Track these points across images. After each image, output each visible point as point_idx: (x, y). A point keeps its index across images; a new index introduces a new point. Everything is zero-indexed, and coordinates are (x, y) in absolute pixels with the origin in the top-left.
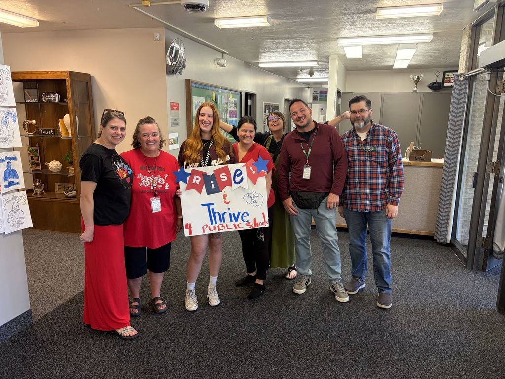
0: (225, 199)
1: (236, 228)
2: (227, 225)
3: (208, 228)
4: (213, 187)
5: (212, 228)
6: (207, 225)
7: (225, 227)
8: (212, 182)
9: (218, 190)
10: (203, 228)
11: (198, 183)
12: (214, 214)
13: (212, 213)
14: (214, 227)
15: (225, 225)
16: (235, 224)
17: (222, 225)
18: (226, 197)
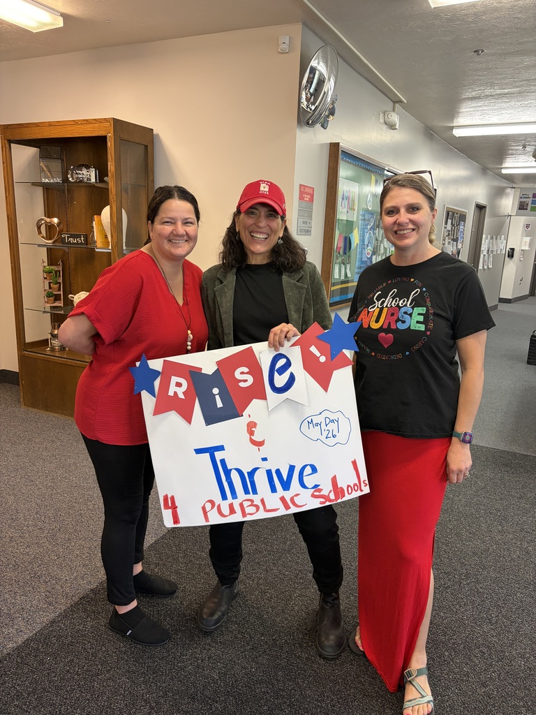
0: (251, 433)
1: (287, 507)
2: (262, 501)
3: (216, 508)
4: (220, 404)
5: (226, 510)
6: (212, 502)
7: (257, 508)
8: (216, 391)
9: (232, 411)
10: (204, 508)
11: (181, 396)
12: (228, 473)
14: (231, 506)
15: (258, 502)
16: (283, 497)
17: (249, 503)
18: (253, 429)
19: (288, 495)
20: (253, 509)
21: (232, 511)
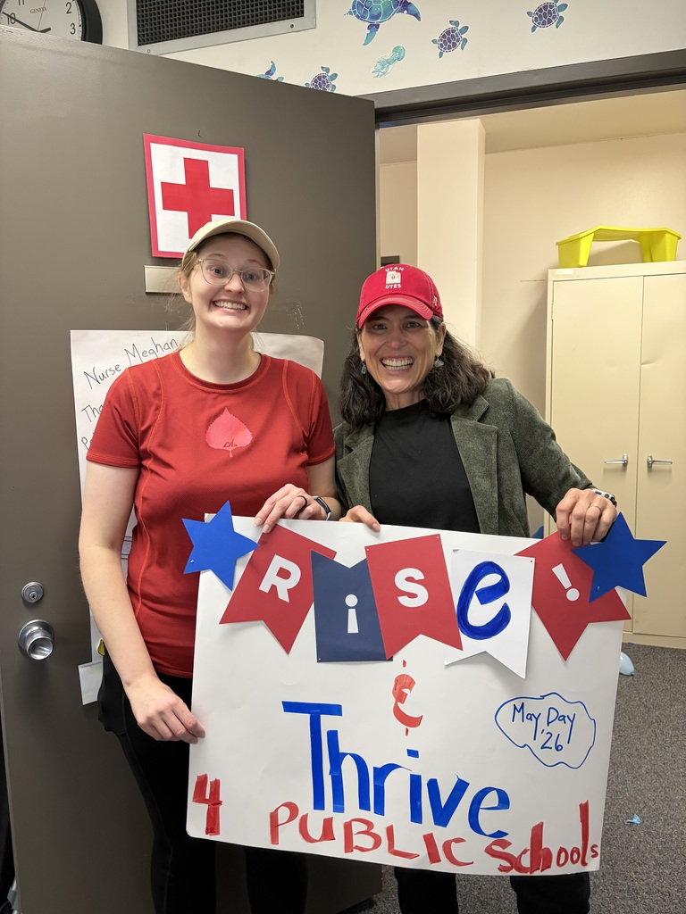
0: (400, 697)
1: (434, 857)
2: (390, 831)
3: (297, 821)
4: (353, 627)
5: (315, 830)
6: (293, 809)
7: (377, 840)
8: (351, 600)
9: (374, 647)
10: (274, 817)
11: (283, 595)
12: (337, 758)
13: (326, 753)
14: (328, 824)
16: (431, 835)
17: (364, 827)
18: (405, 691)
19: (441, 835)
20: (367, 842)
21: (328, 834)
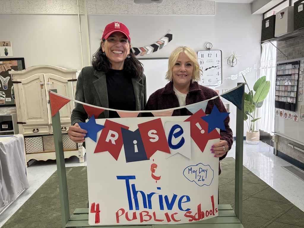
0: (153, 171)
1: (169, 220)
2: (154, 213)
3: (125, 214)
4: (136, 150)
5: (131, 216)
6: (123, 210)
7: (151, 217)
8: (135, 142)
9: (143, 156)
10: (117, 214)
12: (135, 193)
13: (132, 192)
14: (134, 214)
15: (151, 214)
16: (167, 213)
17: (146, 214)
18: (155, 169)
19: (170, 213)
20: (147, 218)
21: (135, 217)
